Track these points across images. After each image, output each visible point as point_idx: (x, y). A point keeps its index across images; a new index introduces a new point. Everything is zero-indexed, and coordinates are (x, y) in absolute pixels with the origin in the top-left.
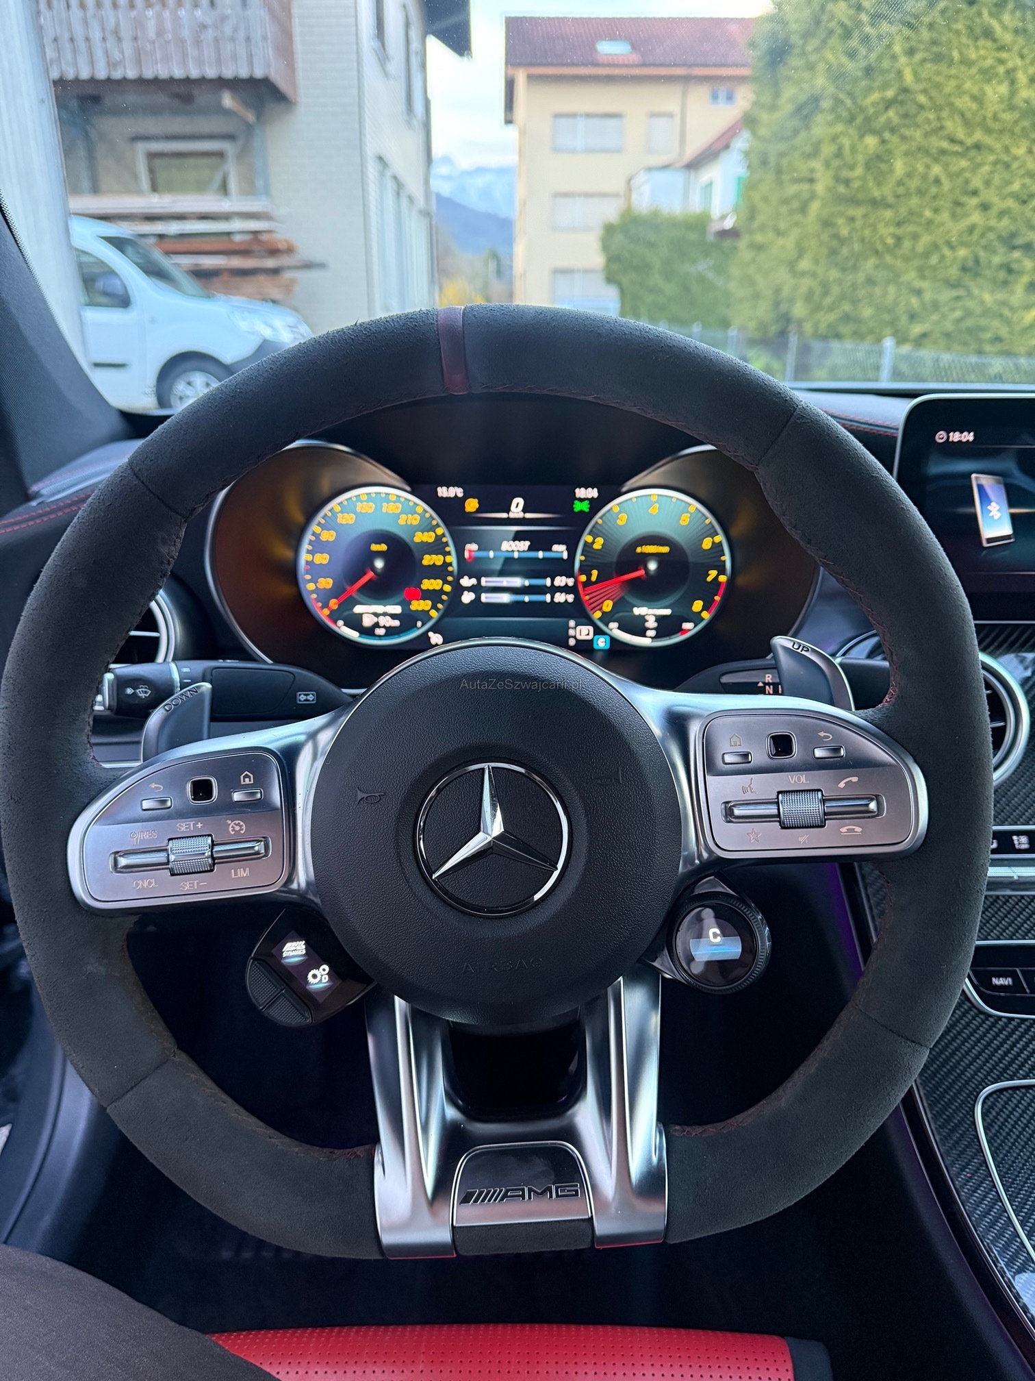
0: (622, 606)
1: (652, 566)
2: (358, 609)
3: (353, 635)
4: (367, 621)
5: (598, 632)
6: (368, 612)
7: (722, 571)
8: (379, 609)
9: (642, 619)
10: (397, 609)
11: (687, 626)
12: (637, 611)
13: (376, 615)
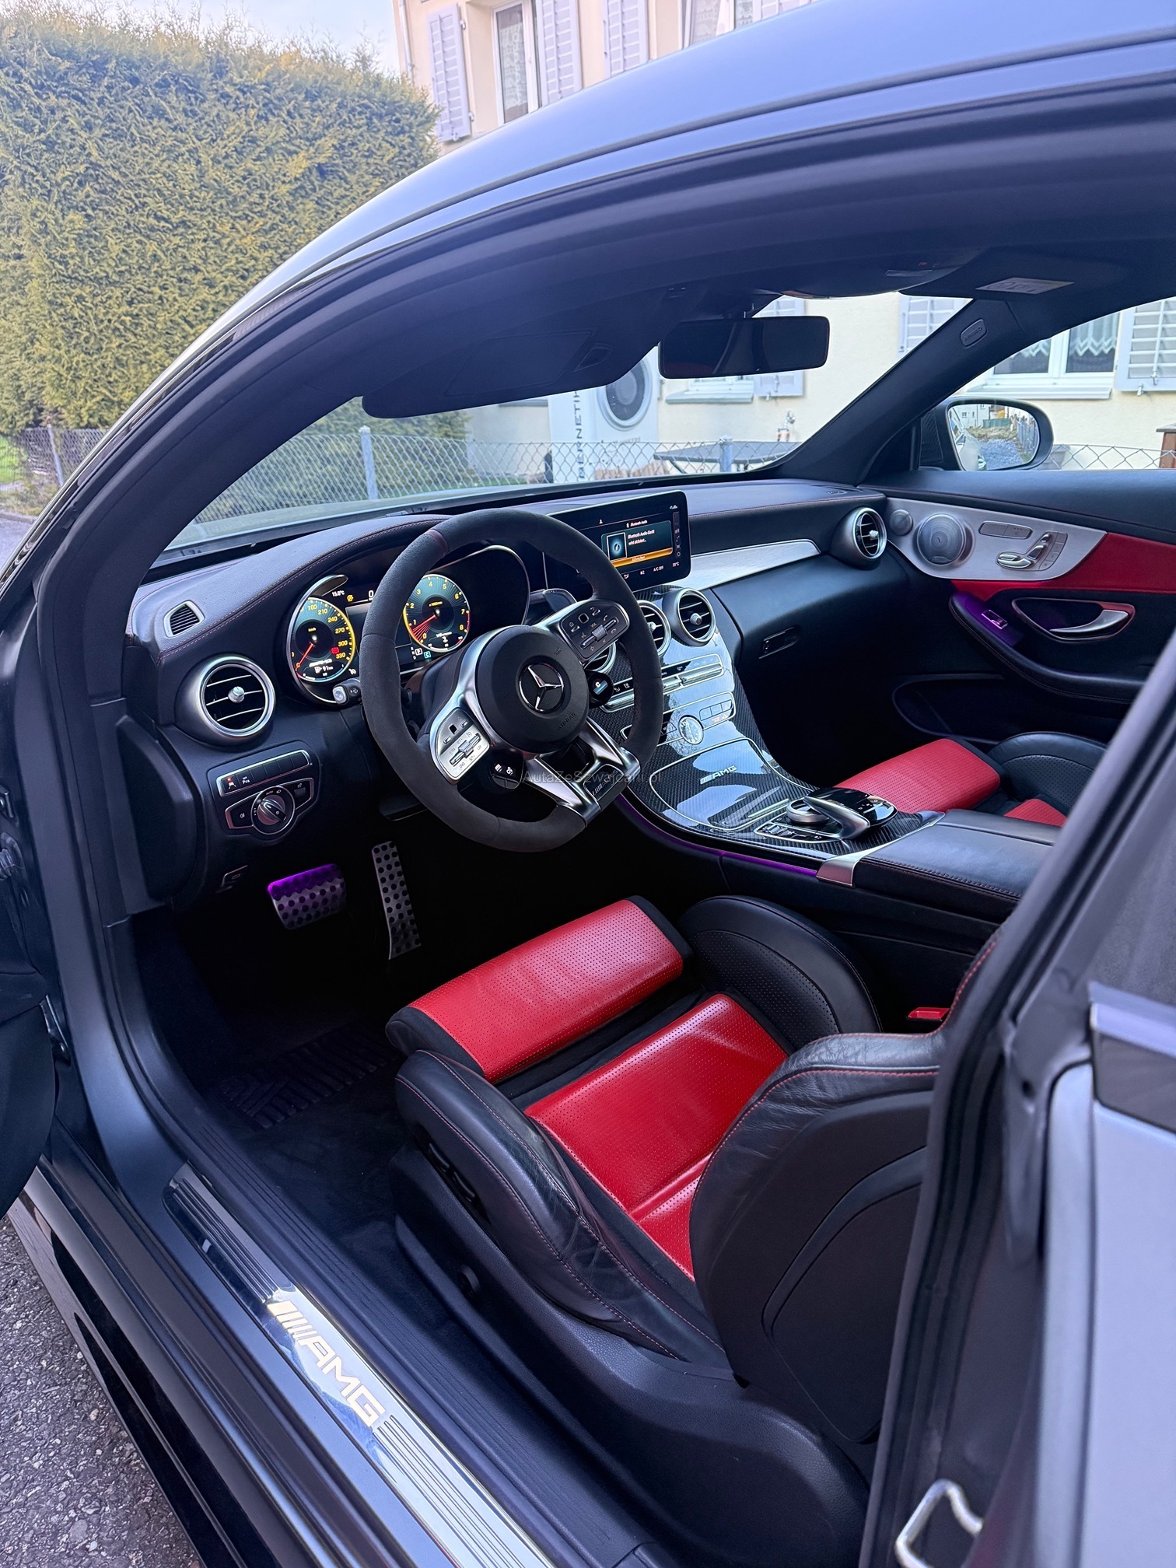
0: (431, 634)
1: (438, 612)
2: (311, 665)
3: (313, 680)
4: (318, 670)
5: (425, 650)
6: (317, 665)
7: (466, 609)
8: (321, 662)
9: (441, 638)
10: (330, 661)
11: (460, 638)
12: (438, 636)
13: (321, 666)
